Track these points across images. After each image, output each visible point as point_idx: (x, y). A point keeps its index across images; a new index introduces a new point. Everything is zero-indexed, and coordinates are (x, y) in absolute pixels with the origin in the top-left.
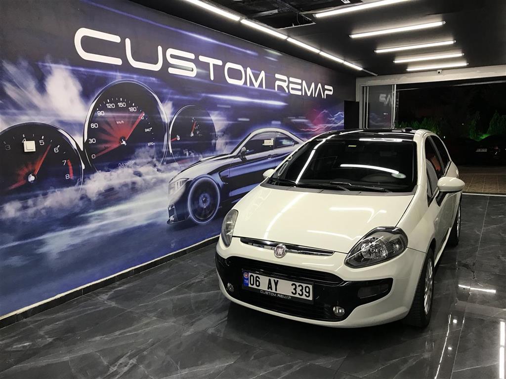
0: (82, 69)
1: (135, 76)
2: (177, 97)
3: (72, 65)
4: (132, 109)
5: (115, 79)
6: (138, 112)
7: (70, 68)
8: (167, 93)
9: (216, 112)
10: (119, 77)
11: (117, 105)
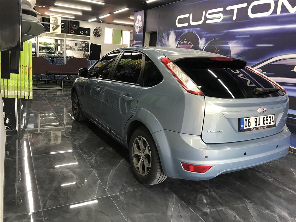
0: (177, 31)
1: (192, 29)
2: (208, 35)
3: (175, 30)
4: (188, 43)
5: (185, 32)
6: (191, 44)
7: (174, 31)
8: (204, 34)
9: (234, 41)
10: (186, 31)
11: (184, 42)
